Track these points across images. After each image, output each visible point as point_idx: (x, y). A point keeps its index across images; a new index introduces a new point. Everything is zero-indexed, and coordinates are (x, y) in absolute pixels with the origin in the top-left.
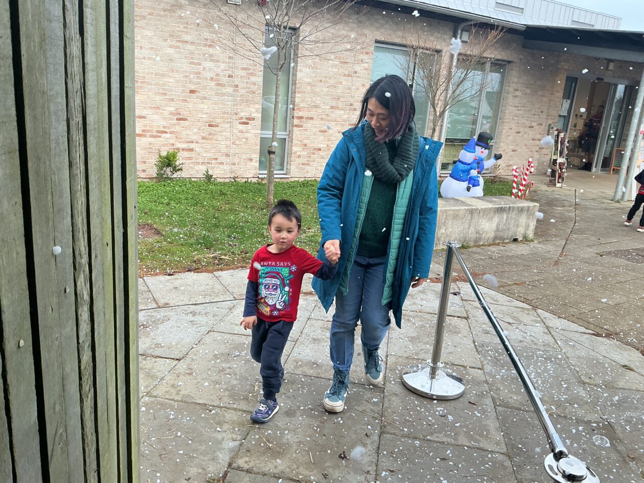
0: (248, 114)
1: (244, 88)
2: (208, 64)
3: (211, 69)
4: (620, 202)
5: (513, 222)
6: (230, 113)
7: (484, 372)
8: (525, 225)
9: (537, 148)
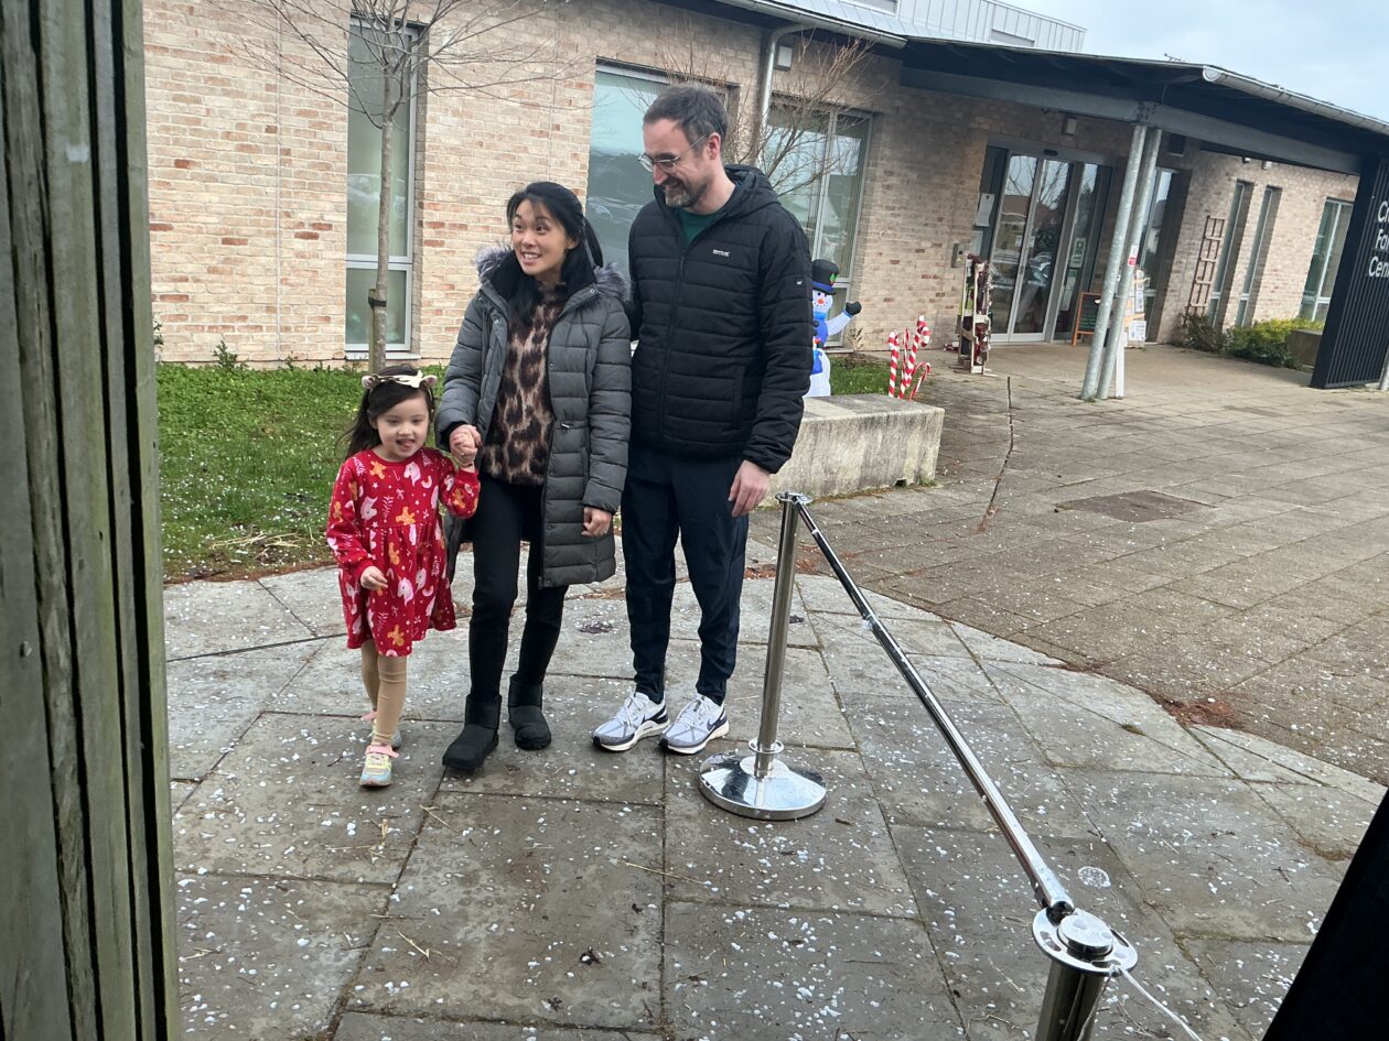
0: (315, 216)
1: (303, 156)
2: (217, 102)
3: (226, 112)
4: (1094, 402)
5: (895, 446)
6: (272, 213)
7: (861, 756)
8: (919, 453)
9: (932, 295)
